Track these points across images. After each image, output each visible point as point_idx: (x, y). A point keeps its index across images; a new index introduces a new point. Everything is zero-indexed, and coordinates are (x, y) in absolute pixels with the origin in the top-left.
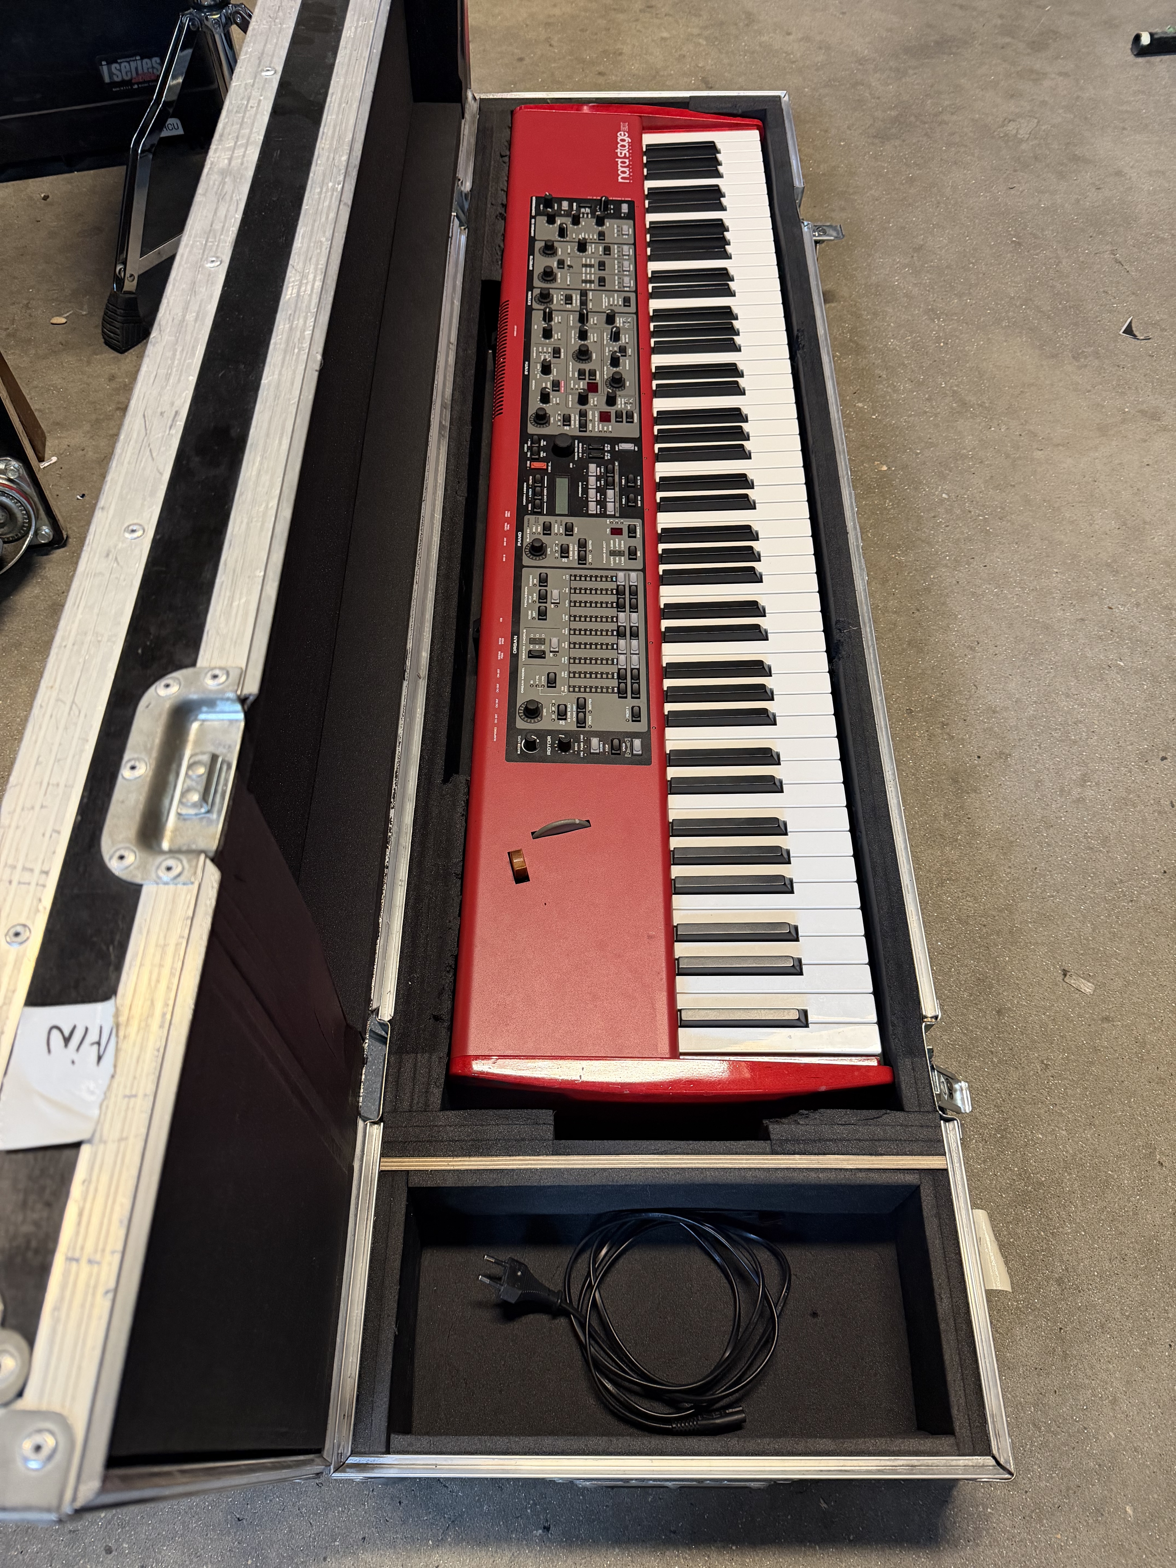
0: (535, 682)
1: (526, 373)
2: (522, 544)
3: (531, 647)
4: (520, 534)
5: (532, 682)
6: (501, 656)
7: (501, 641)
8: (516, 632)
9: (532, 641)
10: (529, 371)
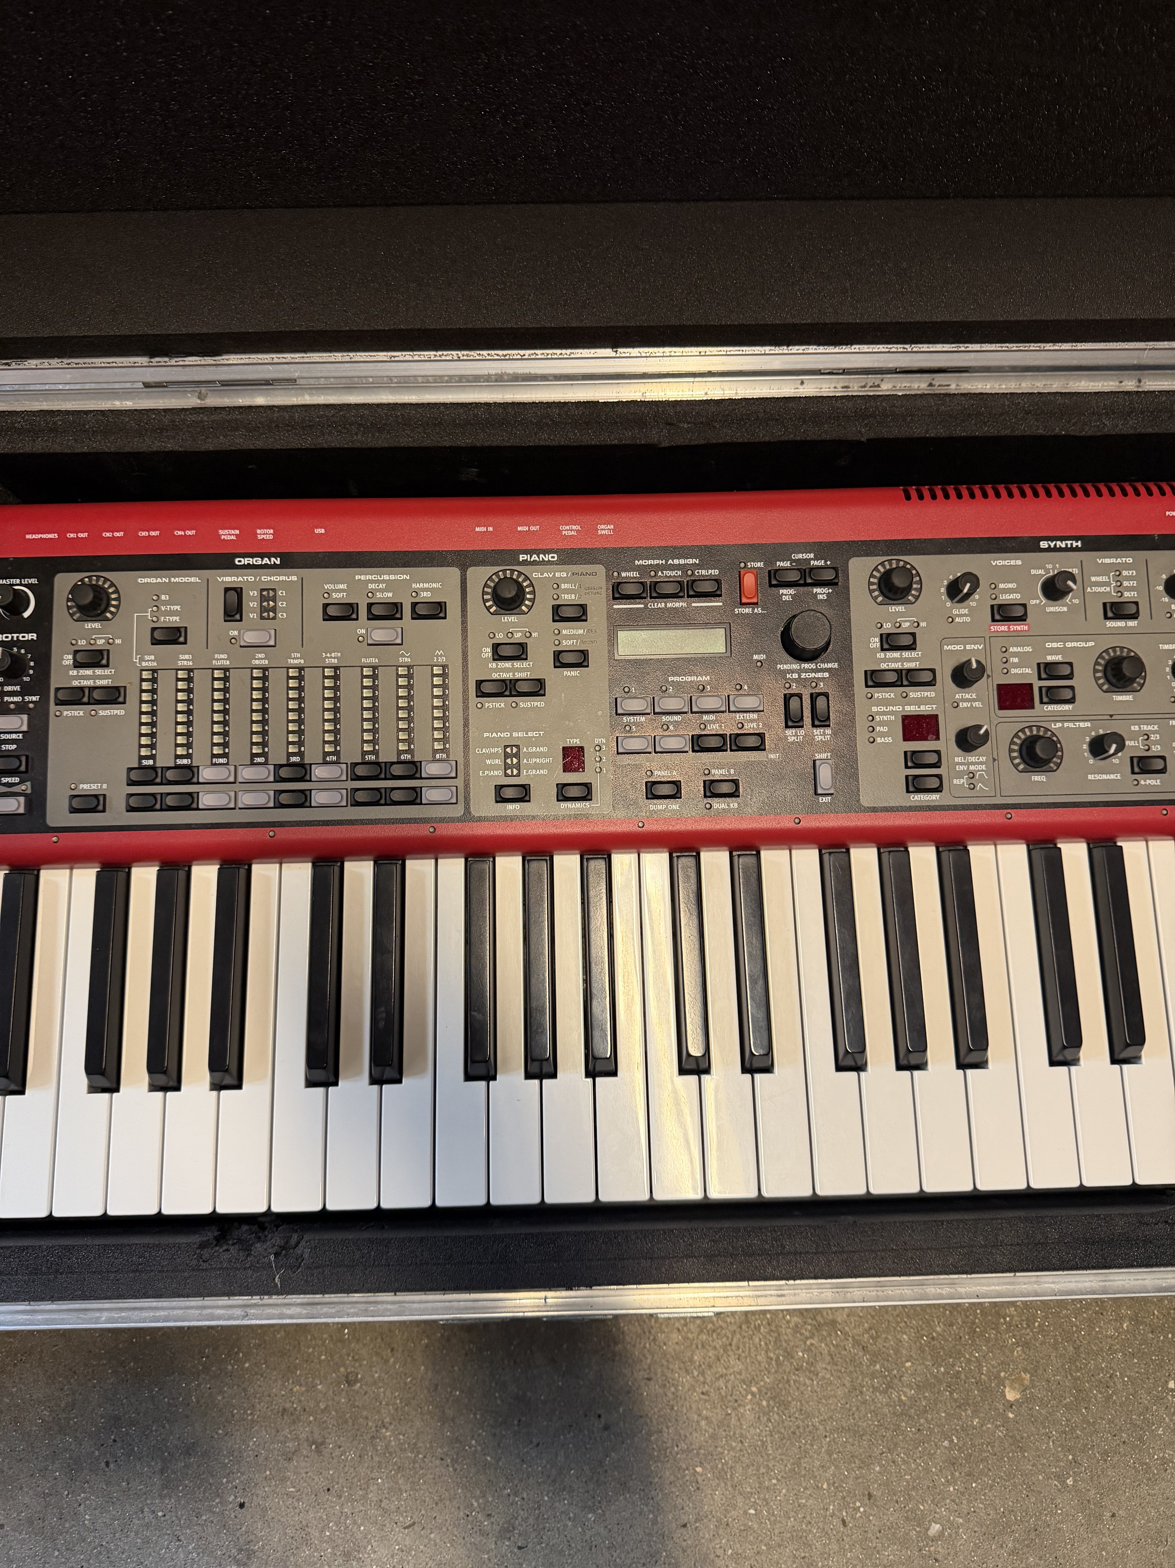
0: (165, 603)
1: (1044, 544)
2: (525, 563)
3: (255, 593)
4: (553, 557)
5: (163, 597)
6: (228, 534)
7: (265, 534)
8: (289, 561)
9: (268, 596)
10: (1049, 549)
